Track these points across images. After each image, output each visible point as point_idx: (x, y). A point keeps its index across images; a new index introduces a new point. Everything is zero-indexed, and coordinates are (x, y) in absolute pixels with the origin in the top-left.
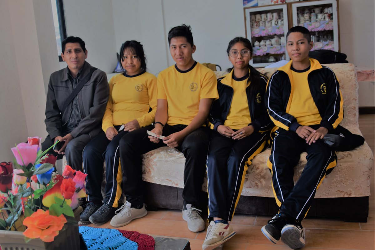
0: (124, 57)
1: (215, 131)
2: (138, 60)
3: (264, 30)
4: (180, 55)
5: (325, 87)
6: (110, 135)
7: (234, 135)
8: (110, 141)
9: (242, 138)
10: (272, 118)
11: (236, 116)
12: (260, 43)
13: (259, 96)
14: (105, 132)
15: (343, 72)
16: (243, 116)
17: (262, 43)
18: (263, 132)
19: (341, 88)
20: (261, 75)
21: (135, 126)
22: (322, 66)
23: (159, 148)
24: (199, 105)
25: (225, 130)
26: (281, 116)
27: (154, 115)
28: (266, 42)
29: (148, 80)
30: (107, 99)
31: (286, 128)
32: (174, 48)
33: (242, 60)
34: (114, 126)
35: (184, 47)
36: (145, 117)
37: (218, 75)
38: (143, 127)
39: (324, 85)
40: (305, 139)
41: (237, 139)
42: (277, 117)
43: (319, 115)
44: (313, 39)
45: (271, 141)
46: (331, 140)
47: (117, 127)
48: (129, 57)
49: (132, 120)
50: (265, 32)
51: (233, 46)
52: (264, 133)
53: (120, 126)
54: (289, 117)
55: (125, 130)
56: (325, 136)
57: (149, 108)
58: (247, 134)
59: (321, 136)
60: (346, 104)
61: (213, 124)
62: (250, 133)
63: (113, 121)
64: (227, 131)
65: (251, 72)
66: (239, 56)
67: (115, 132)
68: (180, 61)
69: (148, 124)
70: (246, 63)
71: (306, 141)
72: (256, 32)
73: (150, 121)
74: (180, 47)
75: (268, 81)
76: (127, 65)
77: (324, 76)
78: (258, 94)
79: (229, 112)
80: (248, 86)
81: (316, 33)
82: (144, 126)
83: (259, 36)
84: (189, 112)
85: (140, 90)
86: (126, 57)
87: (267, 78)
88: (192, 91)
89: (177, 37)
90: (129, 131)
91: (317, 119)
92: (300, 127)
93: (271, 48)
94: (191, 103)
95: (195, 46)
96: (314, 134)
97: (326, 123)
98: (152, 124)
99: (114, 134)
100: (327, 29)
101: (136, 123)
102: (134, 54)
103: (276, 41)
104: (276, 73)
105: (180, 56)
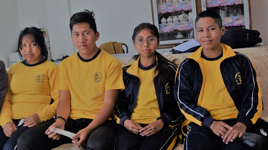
0: (23, 45)
1: (122, 126)
2: (37, 49)
3: (171, 6)
4: (83, 42)
5: (239, 76)
6: (8, 131)
7: (142, 132)
8: (8, 138)
9: (150, 135)
10: (183, 111)
11: (144, 109)
12: (167, 19)
13: (168, 87)
14: (3, 127)
15: (259, 58)
16: (151, 109)
17: (169, 19)
18: (173, 126)
19: (258, 75)
20: (169, 63)
21: (35, 121)
22: (235, 52)
23: (61, 146)
24: (104, 97)
25: (132, 126)
26: (193, 110)
27: (56, 107)
28: (173, 19)
29: (49, 70)
30: (5, 91)
31: (199, 123)
32: (76, 35)
33: (149, 49)
34: (13, 120)
35: (87, 33)
36: (46, 110)
37: (124, 62)
38: (44, 122)
39: (239, 74)
40: (221, 137)
41: (145, 136)
42: (188, 110)
43: (235, 107)
44: (222, 13)
45: (183, 136)
46: (252, 140)
47: (16, 122)
48: (28, 44)
49: (32, 114)
50: (172, 8)
51: (138, 33)
52: (175, 128)
53: (19, 120)
54: (202, 110)
55: (24, 125)
56: (244, 135)
57: (51, 99)
58: (156, 130)
59: (239, 134)
60: (264, 93)
61: (120, 118)
62: (160, 129)
63: (12, 114)
64: (135, 126)
65: (158, 60)
66: (145, 44)
67: (13, 128)
68: (83, 49)
69: (49, 118)
70: (152, 51)
71: (223, 139)
72: (162, 9)
73: (52, 114)
74: (83, 34)
75: (178, 69)
76: (26, 53)
77: (238, 64)
78: (167, 85)
79: (136, 104)
80: (156, 76)
81: (226, 8)
82: (45, 120)
83: (166, 12)
84: (93, 104)
85: (41, 80)
86: (25, 45)
87: (175, 66)
88: (96, 81)
89: (79, 23)
90: (29, 127)
91: (234, 113)
92: (214, 122)
93: (178, 24)
94: (94, 95)
95: (98, 33)
96: (230, 131)
97: (244, 118)
98: (54, 117)
99: (12, 130)
100: (237, 3)
101: (36, 118)
102: (33, 42)
103: (183, 17)
104: (185, 61)
105: (83, 44)
